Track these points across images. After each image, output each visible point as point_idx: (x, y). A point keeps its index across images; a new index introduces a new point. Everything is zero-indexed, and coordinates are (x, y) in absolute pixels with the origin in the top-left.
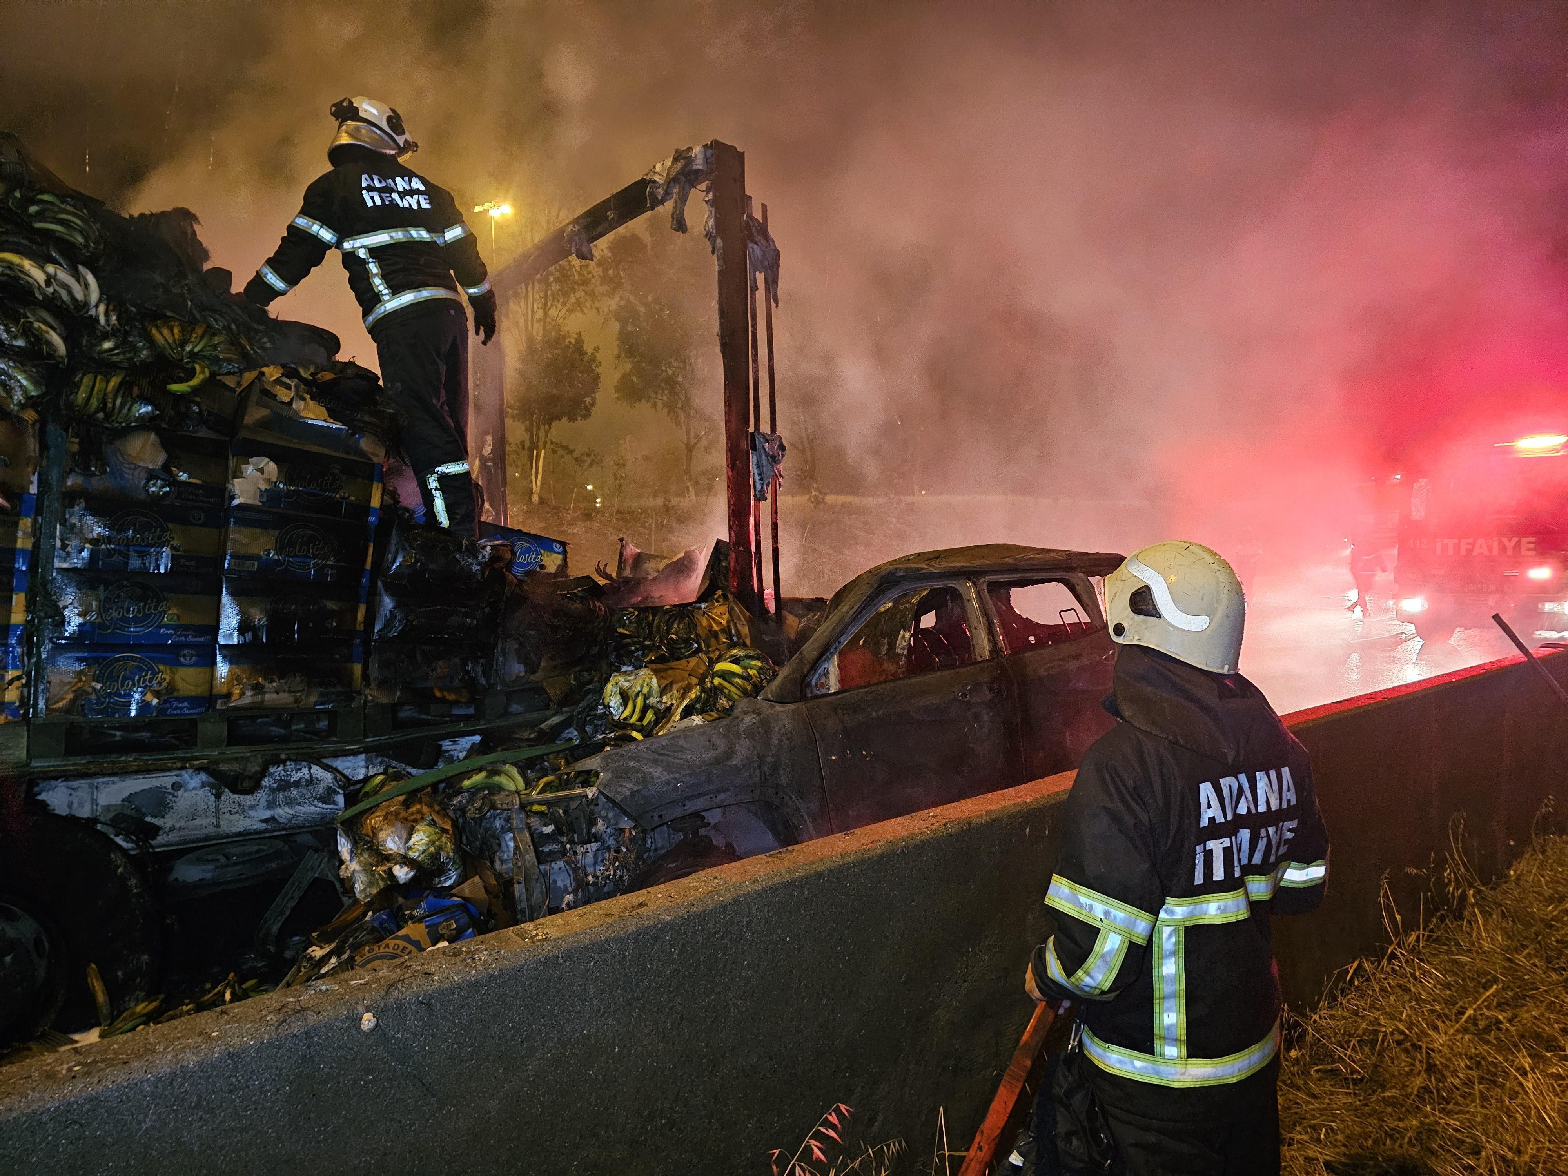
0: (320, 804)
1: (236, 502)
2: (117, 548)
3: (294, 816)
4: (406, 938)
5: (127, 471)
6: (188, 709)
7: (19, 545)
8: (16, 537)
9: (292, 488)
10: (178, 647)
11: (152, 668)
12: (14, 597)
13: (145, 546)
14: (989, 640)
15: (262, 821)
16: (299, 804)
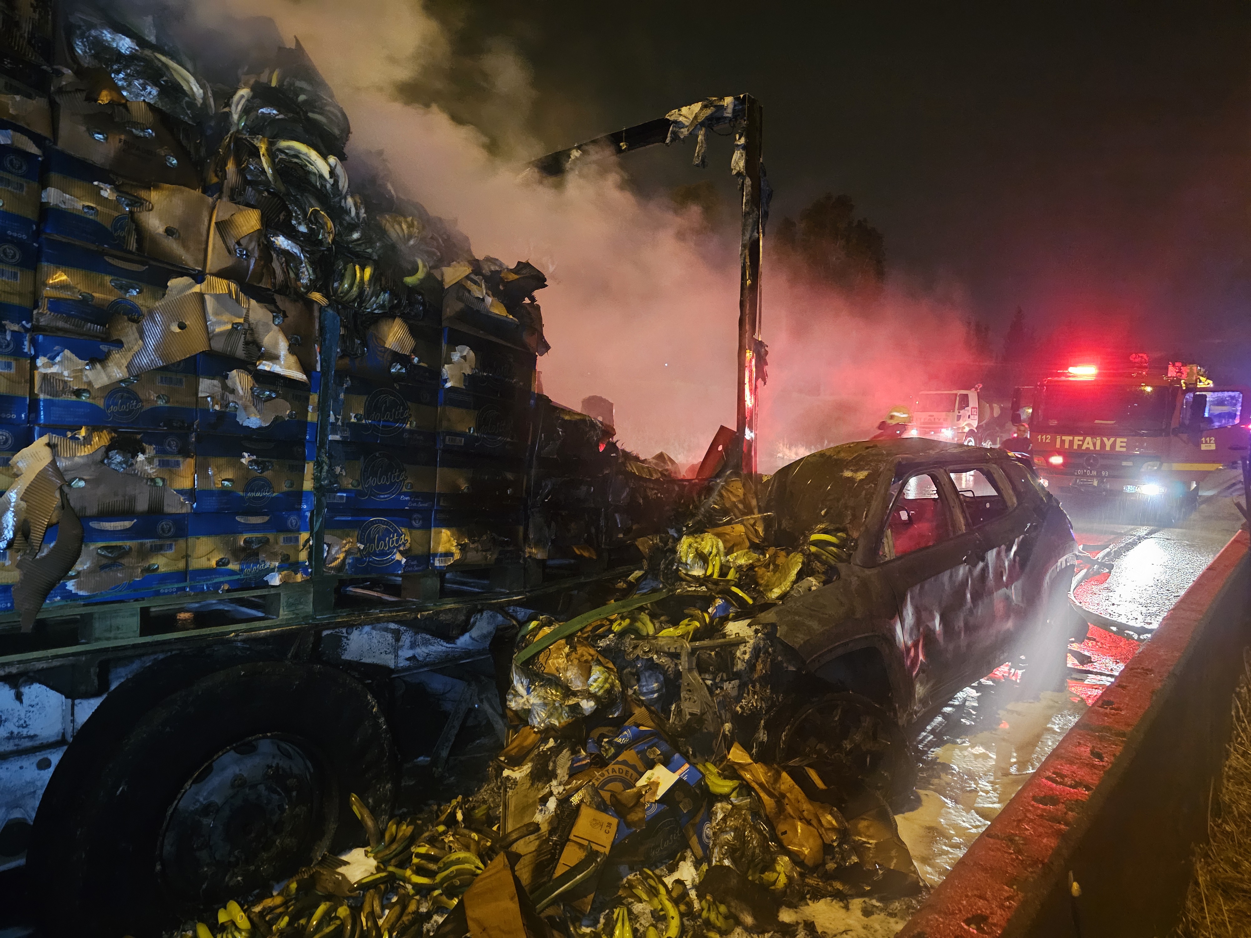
0: (445, 644)
1: (448, 385)
2: (373, 423)
3: (428, 655)
4: (624, 763)
5: (379, 353)
6: (417, 566)
7: (309, 419)
8: (307, 411)
9: (485, 374)
10: (413, 511)
11: (396, 531)
12: (306, 465)
13: (391, 422)
14: (964, 517)
15: (408, 659)
16: (430, 644)
